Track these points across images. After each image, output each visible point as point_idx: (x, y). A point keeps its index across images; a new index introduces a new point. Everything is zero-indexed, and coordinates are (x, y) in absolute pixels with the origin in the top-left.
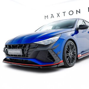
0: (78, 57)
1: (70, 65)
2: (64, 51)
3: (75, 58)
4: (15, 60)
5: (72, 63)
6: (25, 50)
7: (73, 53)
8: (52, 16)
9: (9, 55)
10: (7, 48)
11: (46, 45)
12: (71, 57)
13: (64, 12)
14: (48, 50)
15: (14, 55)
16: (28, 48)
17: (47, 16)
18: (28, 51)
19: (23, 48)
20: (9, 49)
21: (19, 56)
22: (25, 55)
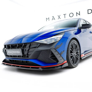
0: (82, 57)
1: (74, 66)
2: (68, 50)
3: (79, 58)
4: (15, 61)
5: (76, 63)
6: (26, 50)
7: (77, 53)
8: (53, 18)
9: (8, 56)
10: (6, 49)
11: (48, 44)
12: (74, 57)
13: (65, 15)
14: (51, 50)
15: (14, 56)
16: (28, 48)
17: (49, 18)
18: (28, 51)
19: (23, 48)
20: (8, 49)
21: (19, 56)
22: (25, 56)
